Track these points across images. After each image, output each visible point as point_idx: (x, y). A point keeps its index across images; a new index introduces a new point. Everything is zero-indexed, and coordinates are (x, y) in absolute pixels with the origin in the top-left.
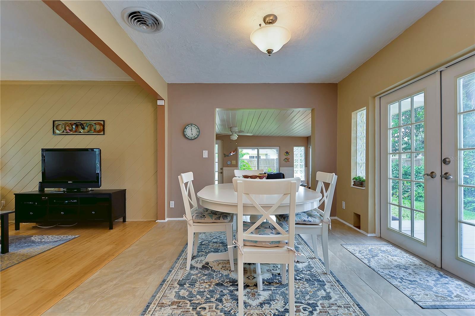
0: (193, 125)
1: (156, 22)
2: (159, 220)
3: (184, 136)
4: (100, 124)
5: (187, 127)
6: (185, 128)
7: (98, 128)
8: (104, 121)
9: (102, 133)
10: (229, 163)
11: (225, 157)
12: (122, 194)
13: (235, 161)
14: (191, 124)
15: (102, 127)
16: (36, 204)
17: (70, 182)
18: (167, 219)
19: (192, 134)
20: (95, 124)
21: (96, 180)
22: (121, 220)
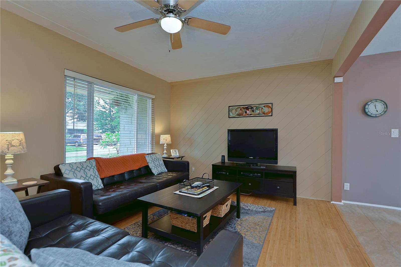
0: (378, 101)
2: (335, 201)
3: (365, 113)
4: (268, 107)
5: (369, 103)
6: (366, 104)
7: (267, 110)
8: (272, 104)
9: (270, 114)
14: (376, 100)
15: (270, 109)
16: (228, 174)
17: (251, 158)
18: (342, 202)
19: (377, 111)
20: (264, 106)
21: (274, 157)
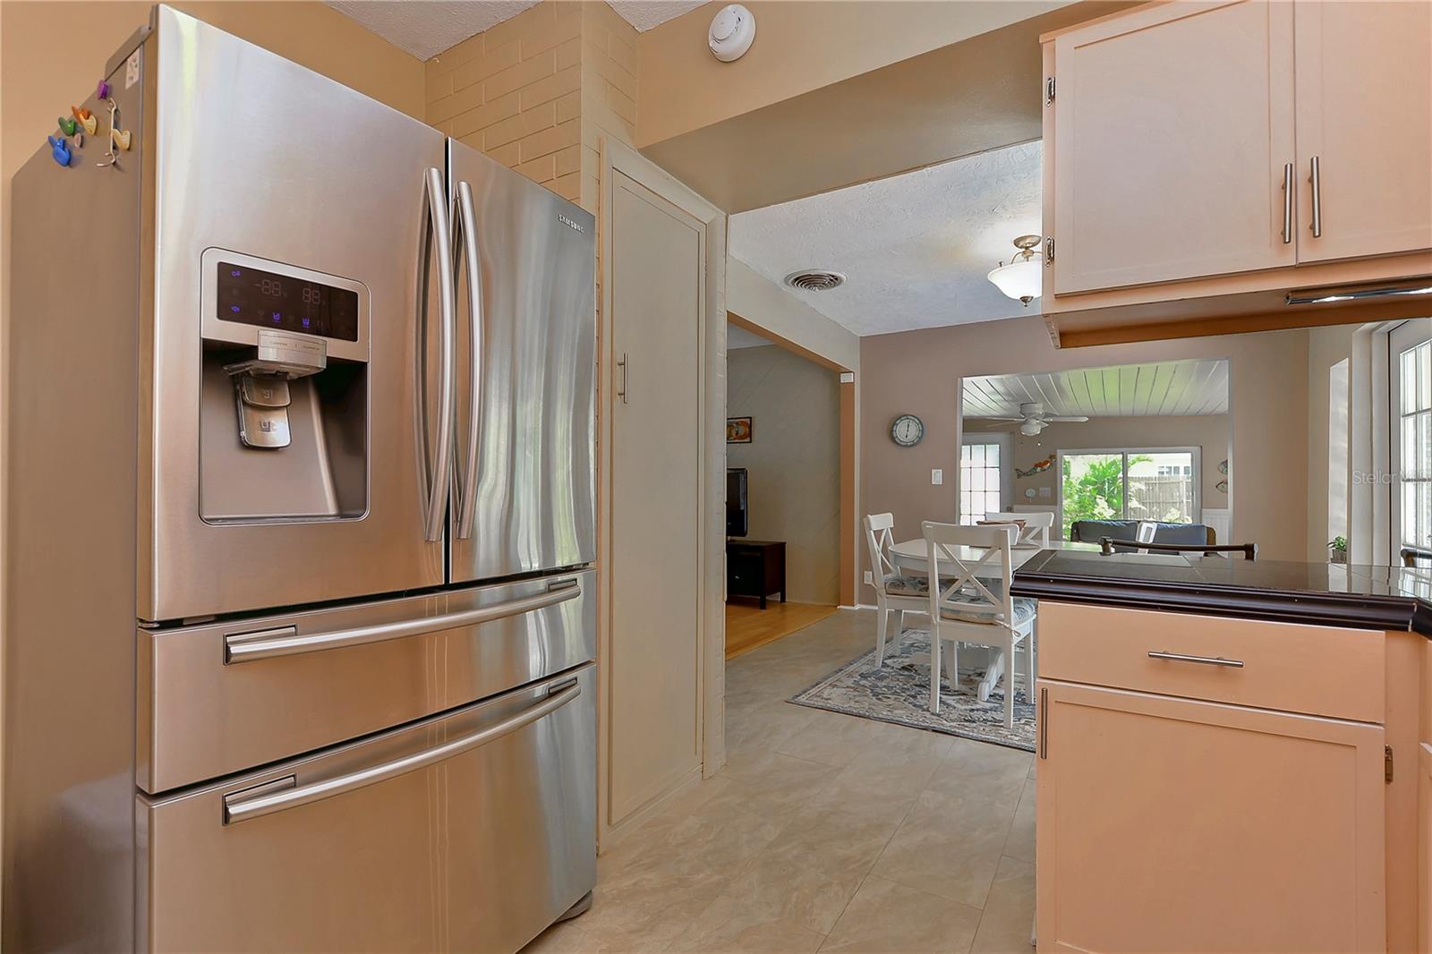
0: (909, 418)
1: (835, 280)
2: (844, 605)
3: (893, 439)
4: (745, 424)
5: (897, 422)
6: (894, 424)
7: (742, 430)
8: (750, 418)
9: (748, 440)
10: (1031, 493)
11: (1019, 476)
12: (779, 550)
13: (1048, 489)
14: (906, 416)
15: (748, 430)
18: (857, 607)
19: (909, 436)
20: (737, 423)
22: (777, 597)
